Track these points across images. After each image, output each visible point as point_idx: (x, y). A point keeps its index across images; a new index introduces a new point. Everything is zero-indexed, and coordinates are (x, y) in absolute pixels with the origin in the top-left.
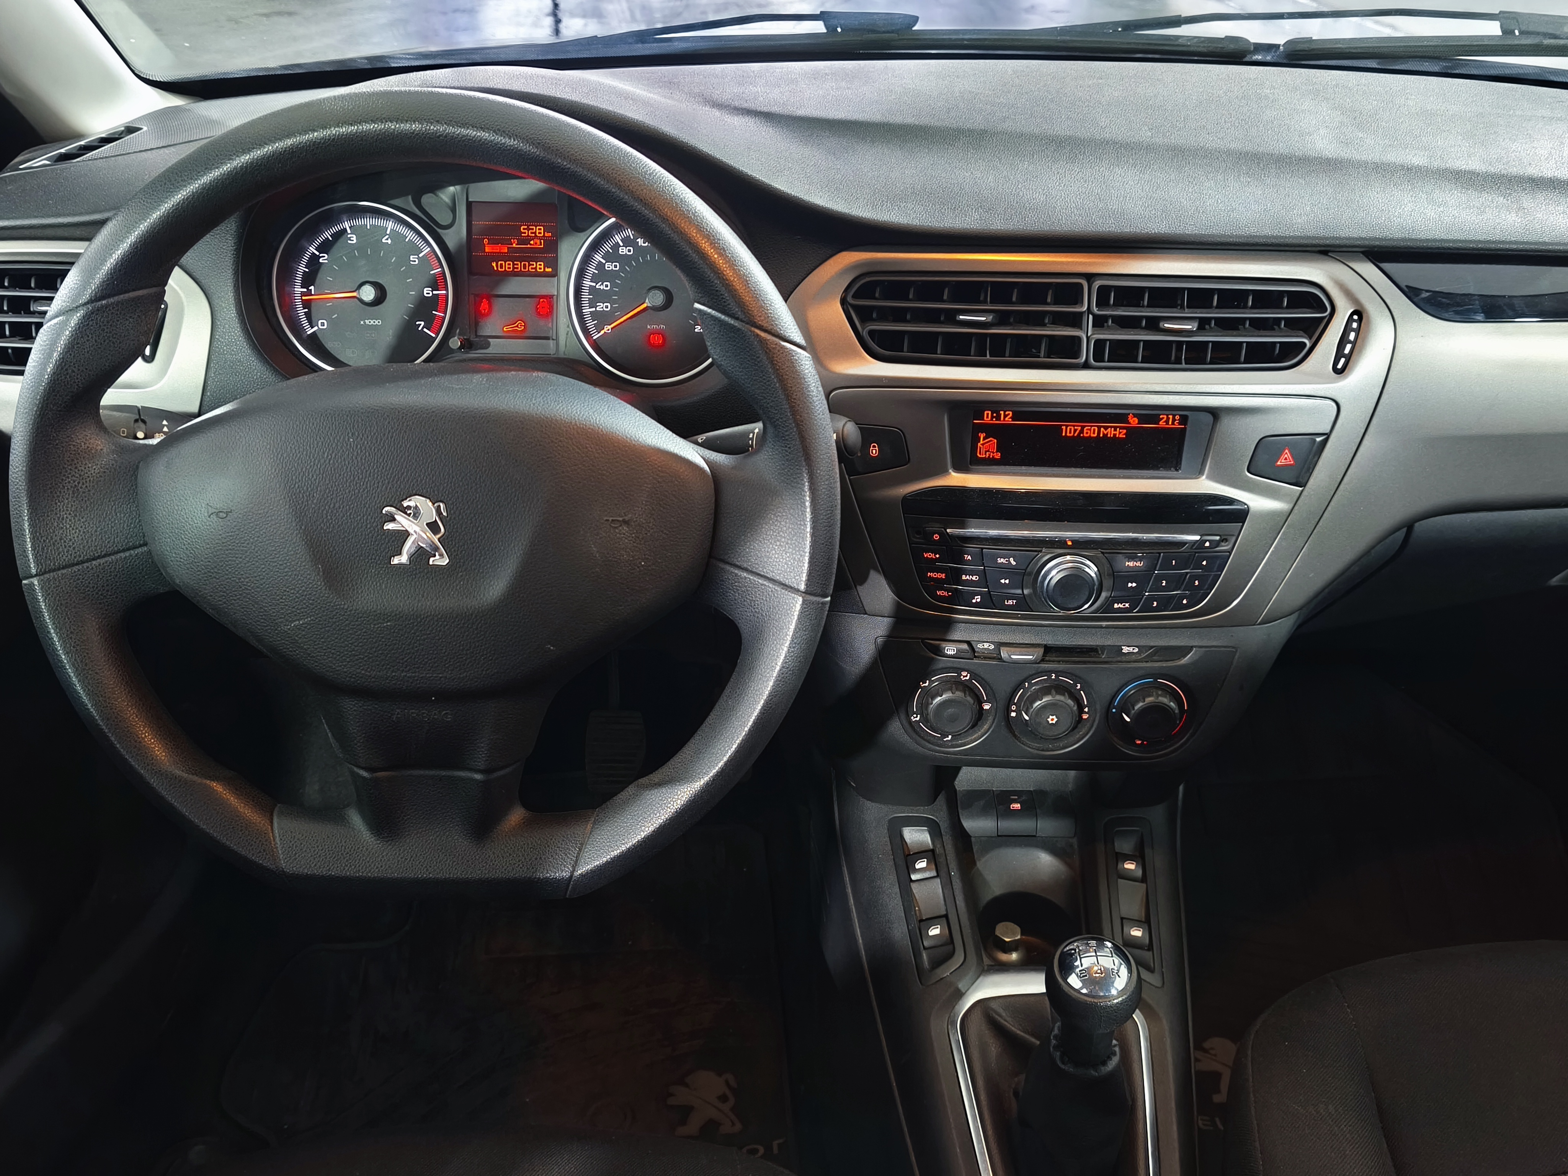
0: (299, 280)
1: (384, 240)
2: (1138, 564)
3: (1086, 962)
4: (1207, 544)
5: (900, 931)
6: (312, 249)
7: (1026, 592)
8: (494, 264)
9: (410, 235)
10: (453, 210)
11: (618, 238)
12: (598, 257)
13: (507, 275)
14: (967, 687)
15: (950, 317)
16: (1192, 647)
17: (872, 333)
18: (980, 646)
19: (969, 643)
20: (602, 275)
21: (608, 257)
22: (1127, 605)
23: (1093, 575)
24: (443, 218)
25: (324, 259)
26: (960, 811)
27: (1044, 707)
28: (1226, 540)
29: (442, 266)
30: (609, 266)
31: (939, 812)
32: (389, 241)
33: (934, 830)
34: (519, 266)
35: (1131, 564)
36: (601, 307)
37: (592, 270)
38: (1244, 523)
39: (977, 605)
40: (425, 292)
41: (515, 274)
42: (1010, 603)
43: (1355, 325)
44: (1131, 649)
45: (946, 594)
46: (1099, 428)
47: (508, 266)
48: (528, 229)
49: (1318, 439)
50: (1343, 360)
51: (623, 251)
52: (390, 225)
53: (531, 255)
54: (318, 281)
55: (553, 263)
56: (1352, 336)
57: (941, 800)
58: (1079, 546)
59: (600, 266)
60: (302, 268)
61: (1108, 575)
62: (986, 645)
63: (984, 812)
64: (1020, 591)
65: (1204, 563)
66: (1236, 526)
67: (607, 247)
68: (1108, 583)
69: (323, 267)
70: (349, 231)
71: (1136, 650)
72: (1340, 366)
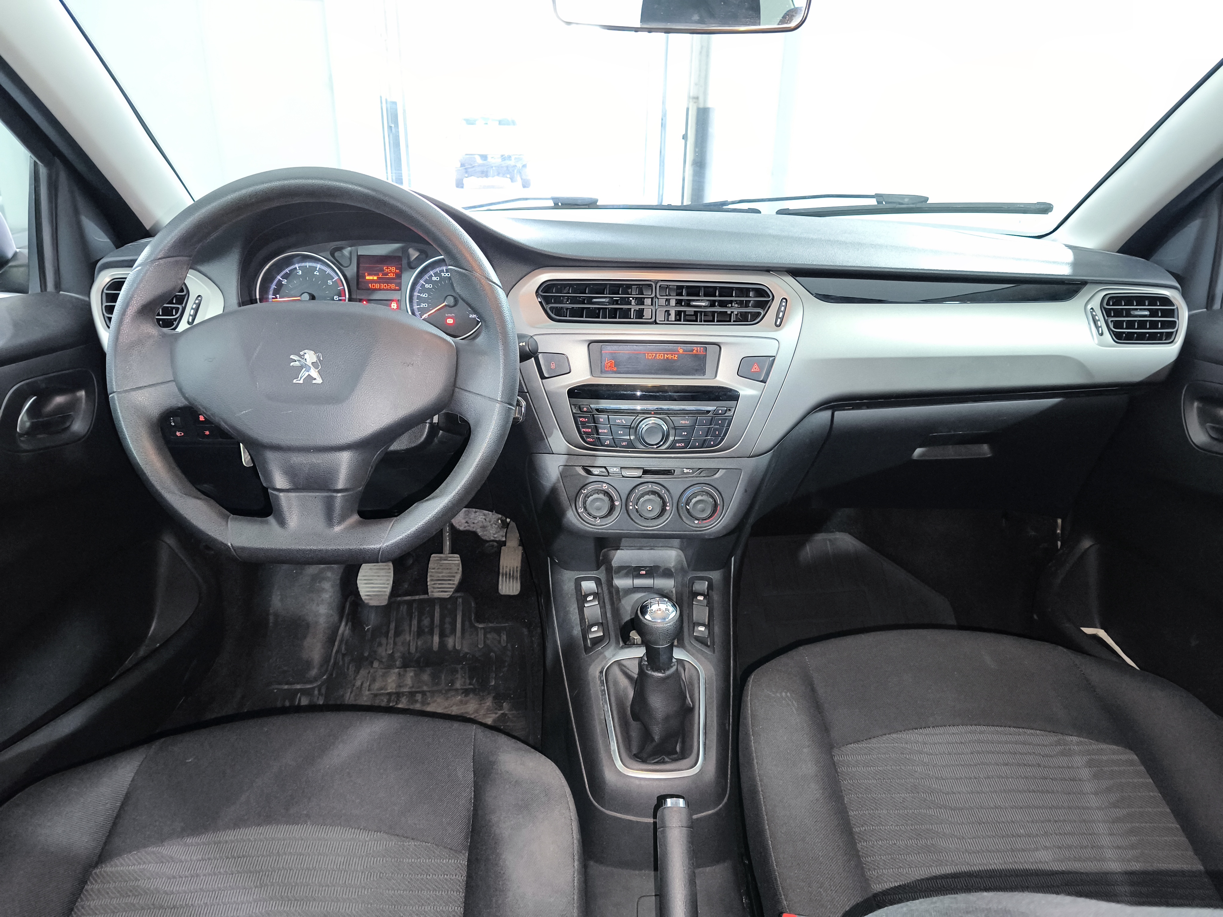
0: (271, 292)
1: (315, 273)
2: (687, 422)
3: (654, 607)
4: (720, 412)
5: (577, 631)
6: (279, 277)
7: (632, 437)
8: (370, 285)
9: (328, 271)
10: (350, 259)
11: (432, 273)
12: (422, 282)
13: (376, 290)
14: (606, 493)
15: (590, 301)
16: (719, 469)
17: (551, 308)
18: (612, 470)
19: (605, 467)
20: (423, 290)
21: (426, 282)
22: (683, 444)
23: (665, 429)
24: (345, 262)
25: (284, 282)
26: (614, 575)
27: (645, 501)
28: (730, 410)
29: (343, 285)
30: (427, 286)
31: (601, 574)
32: (318, 274)
33: (598, 581)
34: (383, 286)
35: (683, 422)
36: (423, 305)
37: (418, 287)
38: (738, 401)
39: (607, 446)
40: (335, 298)
41: (380, 289)
42: (624, 444)
43: (784, 304)
44: (688, 470)
45: (591, 440)
46: (664, 354)
47: (377, 286)
48: (387, 269)
49: (771, 359)
50: (779, 320)
51: (434, 279)
52: (319, 266)
53: (388, 281)
54: (281, 292)
55: (400, 285)
56: (783, 309)
57: (603, 568)
58: (657, 412)
59: (423, 285)
60: (273, 286)
61: (672, 428)
62: (615, 469)
63: (627, 575)
64: (628, 438)
65: (720, 422)
66: (733, 403)
67: (426, 277)
68: (672, 432)
69: (284, 286)
70: (298, 269)
71: (691, 471)
72: (778, 323)
